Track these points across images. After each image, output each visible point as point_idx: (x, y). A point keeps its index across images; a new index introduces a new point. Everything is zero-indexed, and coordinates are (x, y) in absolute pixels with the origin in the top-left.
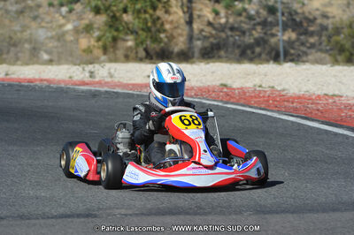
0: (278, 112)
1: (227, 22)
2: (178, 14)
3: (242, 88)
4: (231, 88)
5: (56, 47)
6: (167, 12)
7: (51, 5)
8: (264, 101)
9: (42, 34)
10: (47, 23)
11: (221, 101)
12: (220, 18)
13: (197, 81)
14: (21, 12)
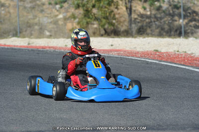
0: (192, 66)
1: (151, 13)
2: (123, 9)
3: (167, 53)
4: (160, 52)
5: (53, 28)
6: (117, 8)
7: (50, 4)
8: (182, 60)
9: (45, 20)
10: (48, 14)
11: (157, 60)
12: (147, 11)
13: (140, 48)
14: (33, 8)
